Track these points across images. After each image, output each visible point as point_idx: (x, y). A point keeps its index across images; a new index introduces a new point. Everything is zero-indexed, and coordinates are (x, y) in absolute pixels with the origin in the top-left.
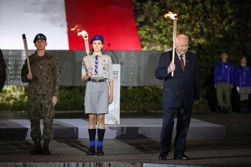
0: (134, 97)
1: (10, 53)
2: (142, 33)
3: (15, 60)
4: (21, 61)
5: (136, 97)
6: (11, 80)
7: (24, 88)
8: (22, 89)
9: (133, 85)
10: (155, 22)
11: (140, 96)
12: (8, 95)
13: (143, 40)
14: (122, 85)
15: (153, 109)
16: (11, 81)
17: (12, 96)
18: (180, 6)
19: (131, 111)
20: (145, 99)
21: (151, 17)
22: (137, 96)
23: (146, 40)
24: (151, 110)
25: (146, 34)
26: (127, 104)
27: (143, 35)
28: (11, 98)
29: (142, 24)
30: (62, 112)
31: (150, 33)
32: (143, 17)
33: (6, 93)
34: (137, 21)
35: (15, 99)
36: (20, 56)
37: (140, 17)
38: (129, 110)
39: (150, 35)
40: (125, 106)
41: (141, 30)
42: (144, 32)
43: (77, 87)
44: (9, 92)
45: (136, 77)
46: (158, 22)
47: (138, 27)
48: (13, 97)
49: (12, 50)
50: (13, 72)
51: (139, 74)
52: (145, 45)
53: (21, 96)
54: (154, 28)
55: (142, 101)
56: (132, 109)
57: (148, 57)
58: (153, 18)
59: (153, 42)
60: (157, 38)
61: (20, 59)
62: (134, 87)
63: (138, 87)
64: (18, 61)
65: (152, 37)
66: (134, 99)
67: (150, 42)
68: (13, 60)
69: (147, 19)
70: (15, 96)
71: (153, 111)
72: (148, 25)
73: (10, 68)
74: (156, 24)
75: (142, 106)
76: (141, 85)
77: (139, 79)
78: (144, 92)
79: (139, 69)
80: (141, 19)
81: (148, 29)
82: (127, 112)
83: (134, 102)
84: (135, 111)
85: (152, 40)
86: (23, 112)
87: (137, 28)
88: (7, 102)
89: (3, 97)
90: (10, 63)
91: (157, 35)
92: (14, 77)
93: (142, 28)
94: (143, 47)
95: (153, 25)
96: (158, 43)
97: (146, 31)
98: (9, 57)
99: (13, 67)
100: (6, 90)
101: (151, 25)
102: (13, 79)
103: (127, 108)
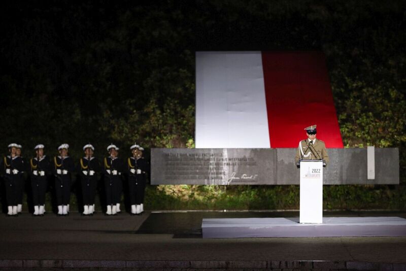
0: (336, 195)
1: (212, 152)
2: (344, 130)
3: (217, 159)
4: (223, 160)
5: (338, 196)
6: (212, 179)
7: (225, 187)
8: (224, 188)
9: (335, 184)
10: (358, 119)
11: (342, 194)
12: (210, 194)
13: (345, 137)
14: (325, 184)
15: (356, 207)
16: (213, 180)
17: (214, 195)
18: (382, 103)
19: (334, 210)
20: (348, 198)
21: (353, 114)
22: (340, 195)
23: (349, 138)
24: (354, 209)
25: (348, 132)
26: (329, 203)
27: (346, 133)
28: (212, 197)
29: (344, 121)
30: (264, 211)
31: (352, 130)
32: (345, 114)
33: (208, 192)
34: (340, 119)
35: (216, 198)
36: (222, 155)
37: (342, 114)
38: (331, 209)
39: (352, 133)
40: (328, 204)
41: (343, 127)
42: (347, 129)
43: (279, 186)
44: (211, 191)
45: (338, 175)
46: (360, 119)
47: (340, 124)
48: (215, 196)
49: (213, 149)
50: (215, 171)
51: (341, 173)
52: (348, 143)
53: (222, 195)
54: (356, 126)
55: (345, 200)
56: (334, 208)
57: (350, 155)
58: (355, 116)
59: (355, 139)
60: (359, 136)
61: (222, 157)
62: (337, 186)
63: (340, 185)
64: (219, 160)
65: (354, 135)
66: (337, 198)
67: (352, 139)
68: (214, 159)
69: (349, 116)
70: (217, 195)
71: (356, 210)
72: (350, 122)
73: (212, 167)
74: (358, 122)
75: (345, 204)
76: (344, 183)
77: (341, 177)
78: (346, 190)
79: (342, 167)
80: (343, 116)
81: (350, 127)
82: (330, 211)
83: (336, 200)
84: (338, 210)
85: (354, 137)
86: (225, 211)
87: (340, 126)
88: (209, 202)
89: (205, 196)
90: (211, 162)
91: (359, 132)
92: (215, 176)
93: (344, 126)
94: (346, 145)
95: (356, 123)
96: (361, 140)
97: (348, 128)
98: (210, 156)
99: (215, 166)
100: (208, 190)
101: (353, 123)
102: (215, 178)
103: (329, 207)
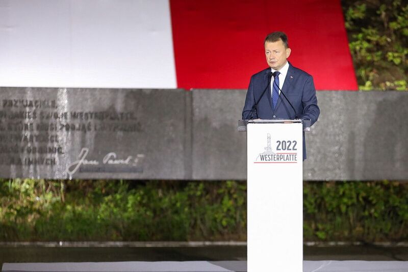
0: (338, 207)
1: (29, 97)
2: (359, 46)
3: (42, 113)
4: (56, 116)
5: (343, 208)
6: (30, 163)
7: (62, 185)
8: (58, 188)
9: (337, 178)
10: (394, 19)
11: (353, 205)
12: (23, 202)
13: (360, 64)
14: (310, 177)
15: (387, 237)
16: (32, 167)
17: (32, 203)
19: (332, 244)
20: (366, 213)
21: (383, 7)
22: (348, 207)
23: (371, 65)
24: (381, 240)
25: (369, 50)
26: (320, 226)
27: (363, 52)
28: (30, 209)
29: (360, 24)
30: (160, 245)
31: (379, 46)
32: (363, 7)
33: (18, 198)
34: (349, 18)
35: (39, 211)
36: (54, 105)
37: (354, 7)
38: (325, 241)
39: (379, 53)
40: (317, 229)
41: (356, 40)
42: (366, 45)
43: (198, 182)
44: (27, 193)
45: (343, 158)
46: (400, 18)
47: (348, 31)
48: (37, 206)
49: (33, 88)
50: (36, 144)
51: (351, 151)
52: (367, 78)
53: (53, 205)
54: (389, 36)
55: (361, 219)
56: (332, 239)
57: (373, 107)
58: (386, 11)
59: (387, 69)
60: (397, 61)
61: (55, 111)
62: (339, 183)
63: (349, 182)
64: (48, 117)
65: (384, 58)
66: (340, 213)
67: (380, 69)
68: (35, 113)
69: (372, 11)
70: (42, 205)
71: (387, 244)
72: (373, 27)
73: (28, 134)
74: (394, 25)
75: (359, 229)
76: (358, 177)
77: (351, 162)
78: (363, 194)
79: (352, 137)
80: (357, 12)
81: (374, 39)
82: (322, 245)
83: (339, 219)
84: (341, 243)
85: (384, 64)
86: (61, 243)
87: (348, 36)
88: (20, 220)
89: (11, 207)
90: (27, 121)
91: (397, 52)
92: (38, 155)
93: (360, 36)
94: (364, 84)
95: (388, 28)
96: (401, 72)
97: (369, 41)
98: (25, 106)
99: (36, 132)
100: (19, 190)
101: (382, 28)
102: (36, 162)
103: (321, 235)
